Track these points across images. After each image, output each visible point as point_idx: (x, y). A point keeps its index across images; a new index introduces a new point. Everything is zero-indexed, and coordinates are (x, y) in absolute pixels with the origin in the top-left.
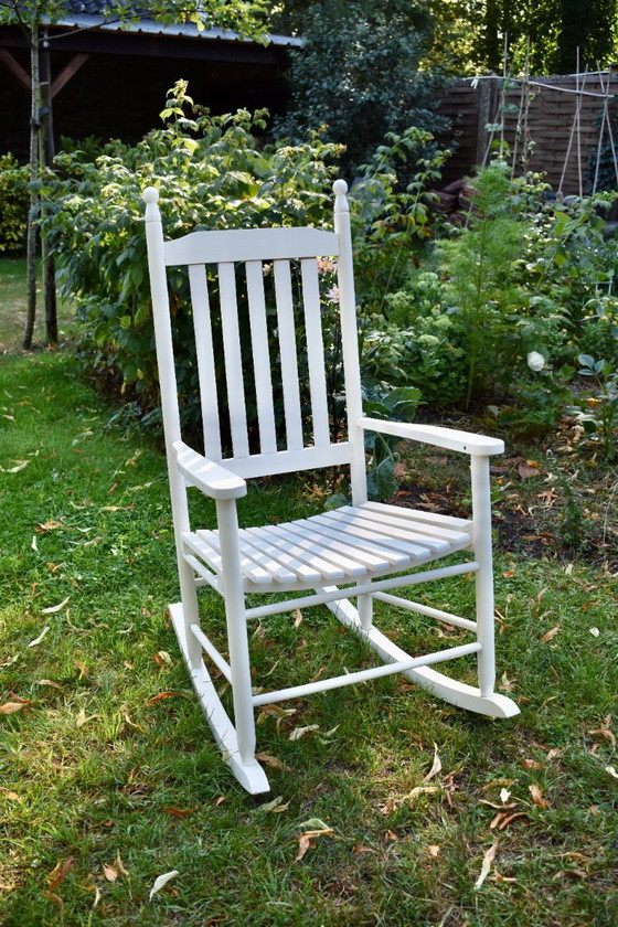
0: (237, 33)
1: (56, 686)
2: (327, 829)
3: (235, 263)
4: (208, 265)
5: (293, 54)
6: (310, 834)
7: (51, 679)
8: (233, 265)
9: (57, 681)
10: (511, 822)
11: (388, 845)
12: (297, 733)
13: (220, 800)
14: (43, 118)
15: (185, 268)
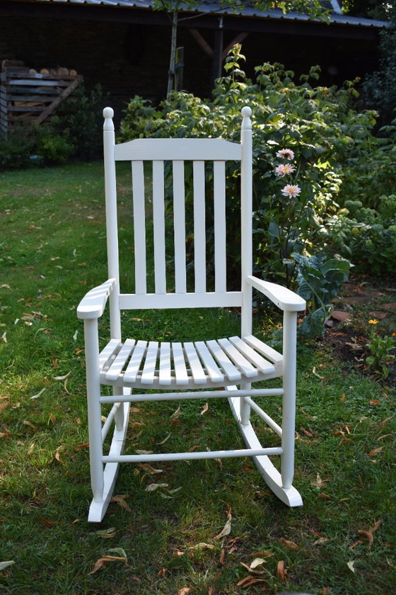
0: (308, 15)
1: (33, 426)
2: (125, 558)
3: (165, 161)
4: (145, 162)
5: (381, 33)
6: (109, 558)
7: (31, 421)
8: (163, 162)
9: (34, 423)
10: (254, 584)
11: (157, 578)
12: (152, 487)
13: (77, 520)
14: (177, 70)
15: (130, 162)
